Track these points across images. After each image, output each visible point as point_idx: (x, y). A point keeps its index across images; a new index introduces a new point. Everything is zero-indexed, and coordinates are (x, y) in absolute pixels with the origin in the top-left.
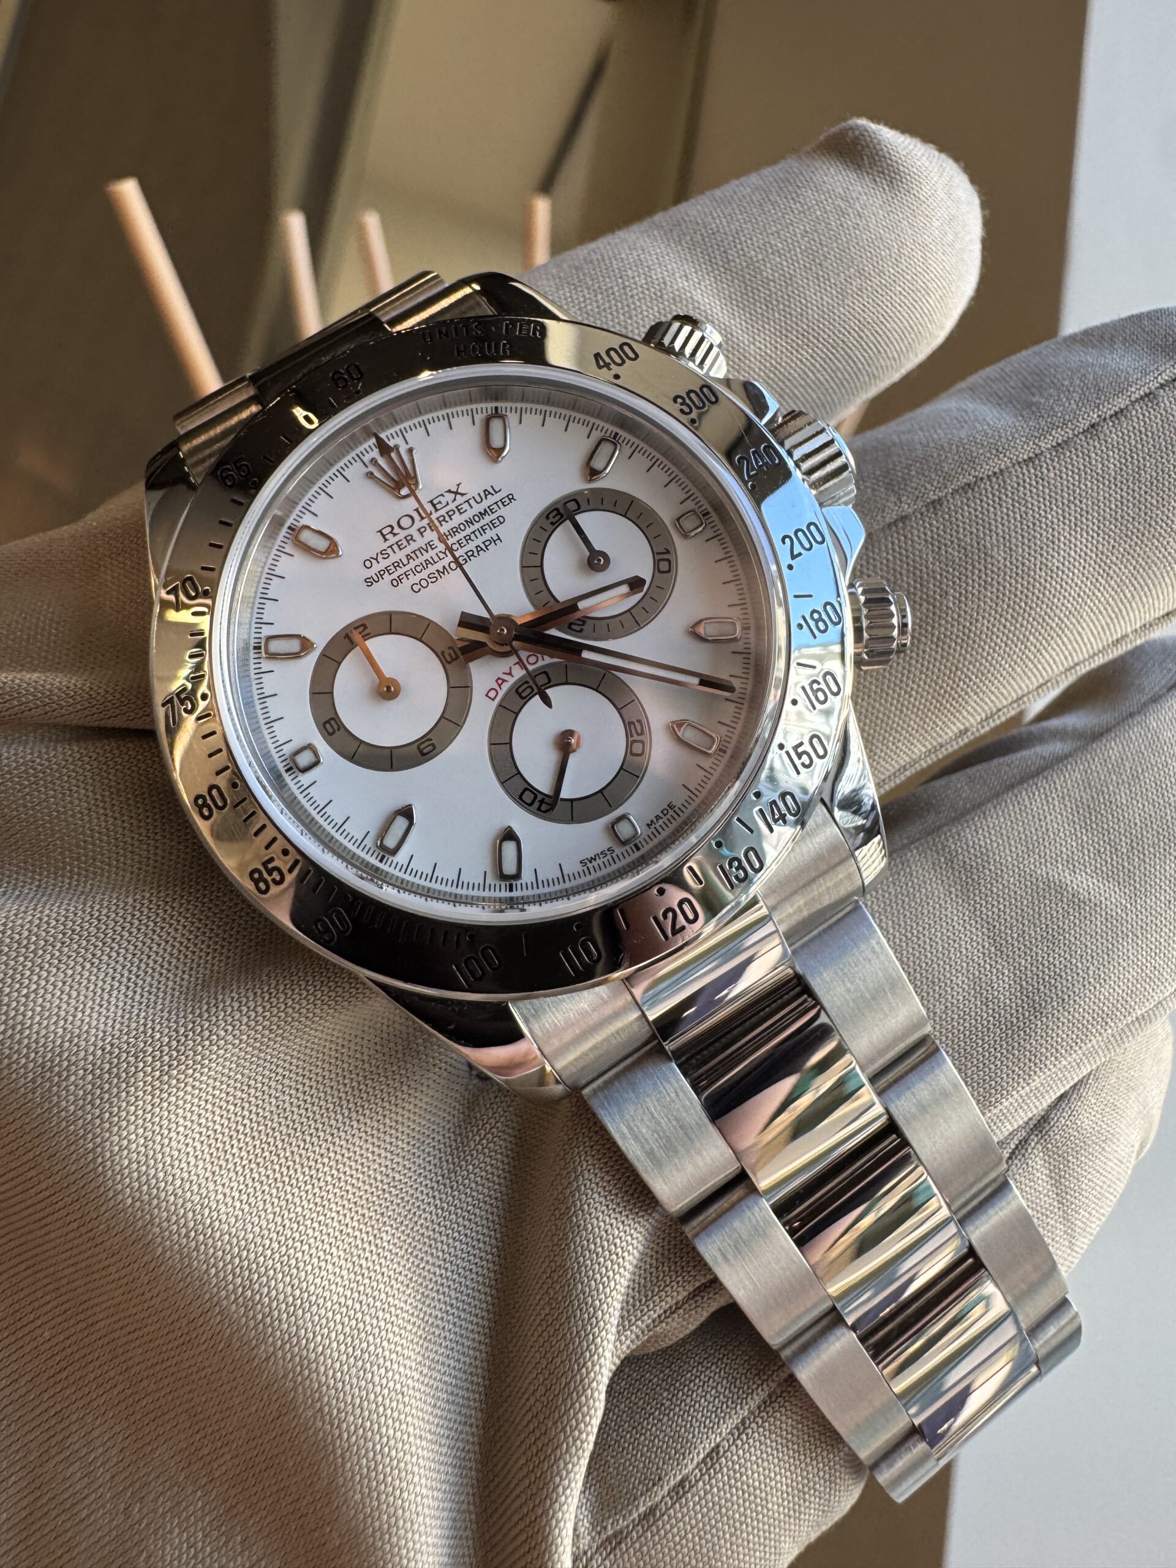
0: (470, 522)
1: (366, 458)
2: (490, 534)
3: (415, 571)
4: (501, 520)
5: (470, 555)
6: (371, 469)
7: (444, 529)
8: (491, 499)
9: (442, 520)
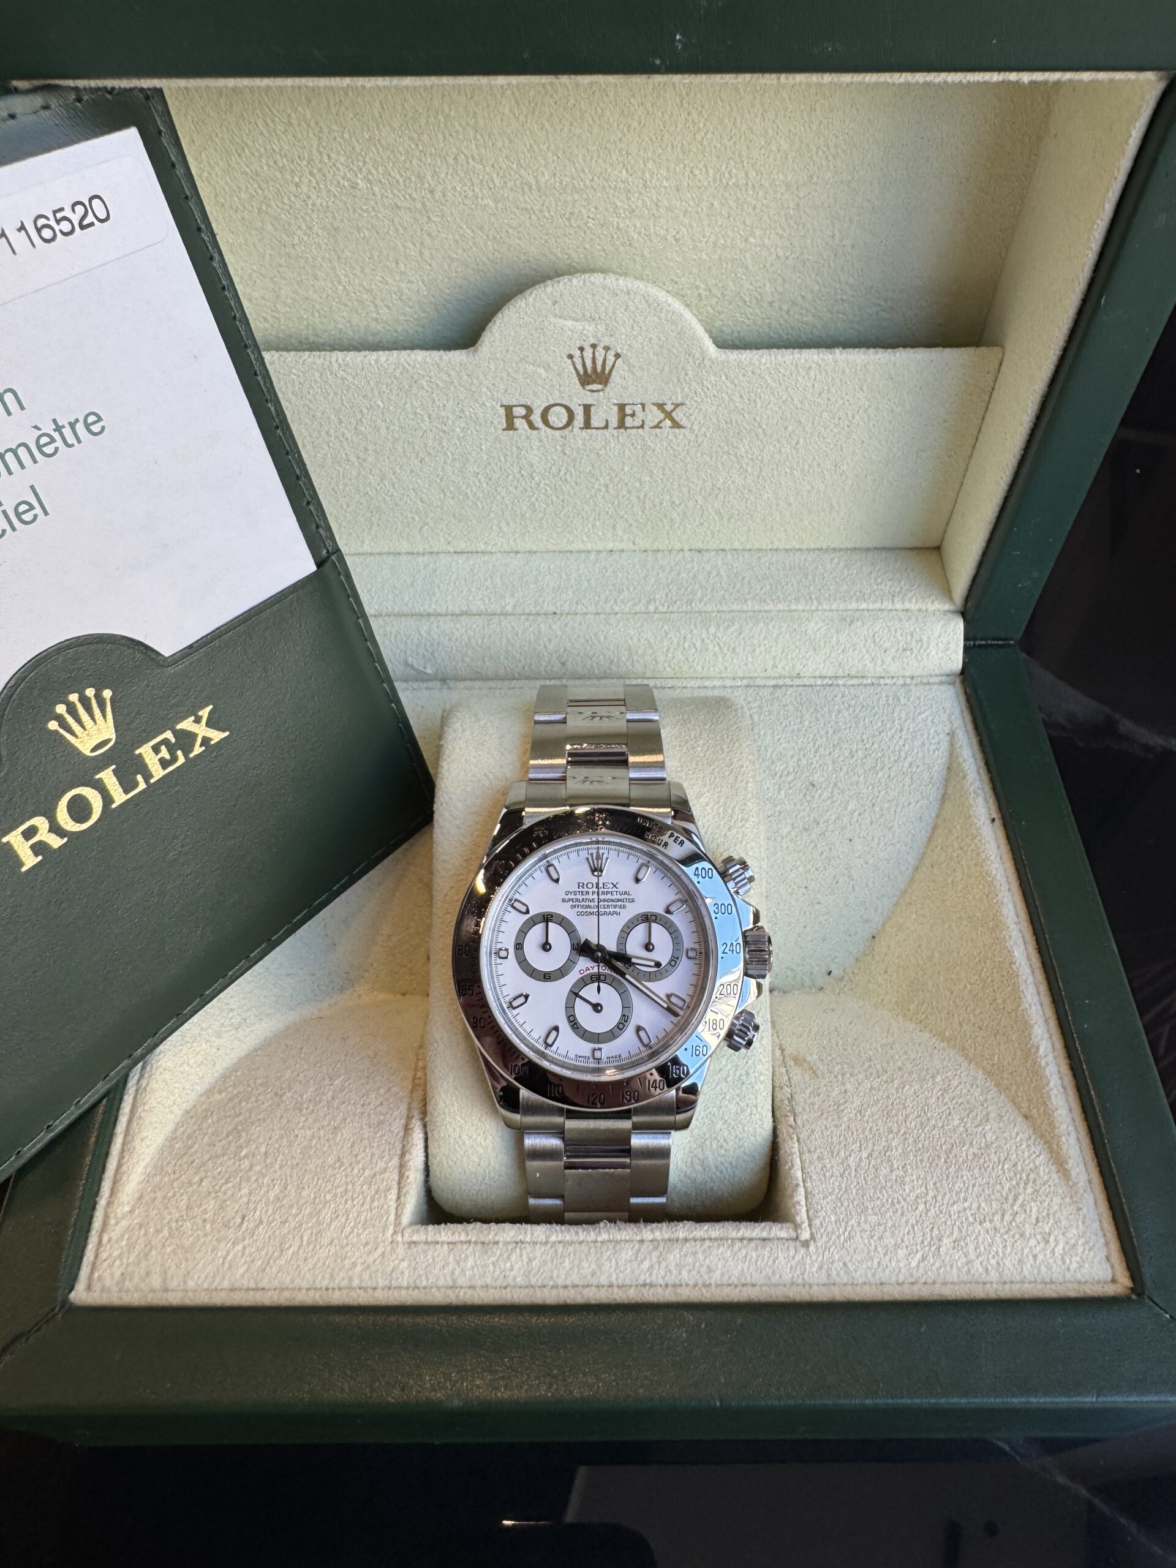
0: (613, 901)
1: (590, 852)
2: (617, 910)
3: (582, 907)
4: (624, 907)
5: (605, 913)
6: (589, 857)
7: (602, 897)
8: (626, 896)
9: (603, 893)
